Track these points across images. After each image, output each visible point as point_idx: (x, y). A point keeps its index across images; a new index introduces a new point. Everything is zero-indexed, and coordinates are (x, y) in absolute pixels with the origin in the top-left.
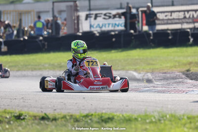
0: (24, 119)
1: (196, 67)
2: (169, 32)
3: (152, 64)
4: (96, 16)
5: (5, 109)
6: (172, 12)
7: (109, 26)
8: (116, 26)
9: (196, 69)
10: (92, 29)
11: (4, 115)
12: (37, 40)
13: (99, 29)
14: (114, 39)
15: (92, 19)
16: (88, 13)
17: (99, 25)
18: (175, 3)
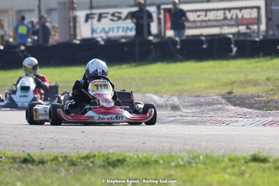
1: (241, 88)
2: (203, 38)
3: (180, 84)
4: (100, 17)
6: (206, 11)
7: (118, 31)
8: (128, 31)
9: (242, 90)
10: (95, 35)
12: (17, 50)
13: (104, 36)
14: (126, 49)
15: (95, 21)
16: (88, 12)
17: (104, 29)
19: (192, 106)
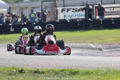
0: (24, 72)
2: (112, 19)
4: (68, 10)
5: (13, 67)
6: (114, 7)
7: (75, 16)
8: (80, 16)
10: (66, 18)
11: (12, 70)
12: (32, 24)
13: (69, 18)
14: (79, 24)
15: (66, 12)
16: (63, 8)
18: (116, 2)
19: (107, 48)
